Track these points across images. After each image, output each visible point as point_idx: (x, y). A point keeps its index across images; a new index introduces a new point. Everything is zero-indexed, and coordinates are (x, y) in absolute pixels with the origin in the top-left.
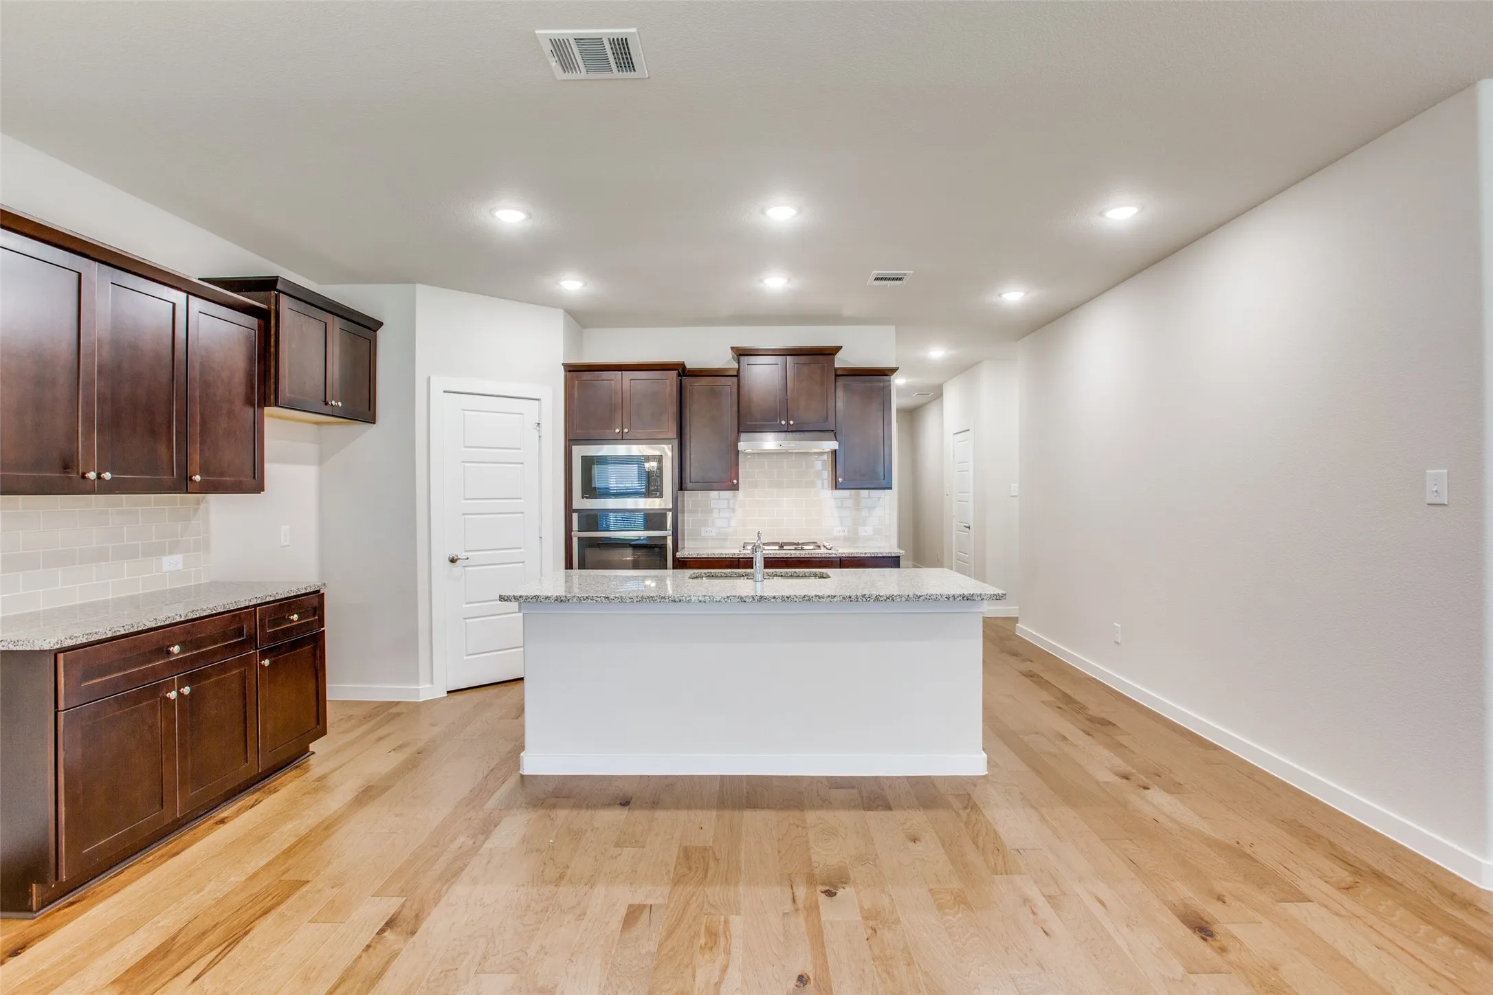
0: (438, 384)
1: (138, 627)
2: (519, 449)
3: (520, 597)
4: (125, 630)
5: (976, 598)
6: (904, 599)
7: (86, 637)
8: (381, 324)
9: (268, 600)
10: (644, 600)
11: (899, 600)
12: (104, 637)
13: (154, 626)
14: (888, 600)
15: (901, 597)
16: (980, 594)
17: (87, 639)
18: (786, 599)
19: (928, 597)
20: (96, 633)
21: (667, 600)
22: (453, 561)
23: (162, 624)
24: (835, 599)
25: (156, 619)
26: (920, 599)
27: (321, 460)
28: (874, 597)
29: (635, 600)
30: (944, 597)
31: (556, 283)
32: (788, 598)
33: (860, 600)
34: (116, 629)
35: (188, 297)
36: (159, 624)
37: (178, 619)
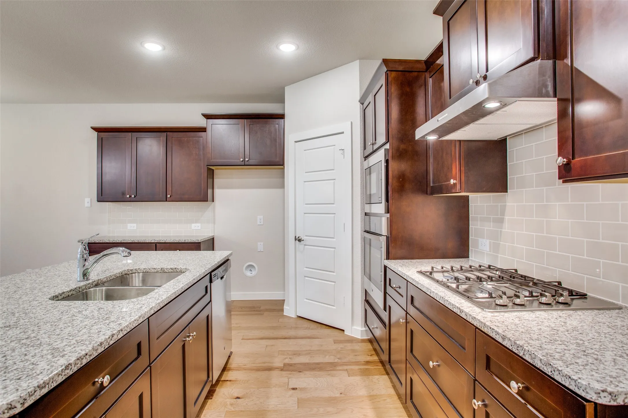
0: (292, 138)
22: (299, 240)
35: (167, 133)
36: (110, 242)
37: (118, 242)
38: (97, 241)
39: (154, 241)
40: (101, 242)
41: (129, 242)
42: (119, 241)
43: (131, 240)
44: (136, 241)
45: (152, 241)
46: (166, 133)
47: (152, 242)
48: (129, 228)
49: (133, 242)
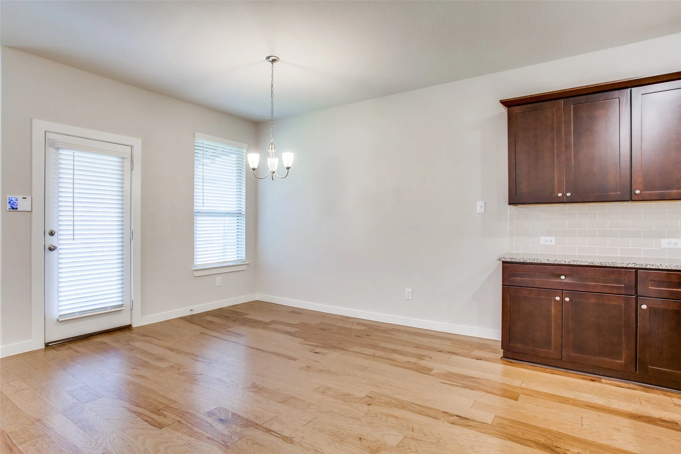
1: (537, 261)
4: (530, 261)
7: (510, 259)
9: (648, 267)
12: (519, 261)
13: (547, 263)
17: (511, 260)
20: (515, 259)
23: (552, 262)
34: (525, 259)
35: (631, 90)
36: (550, 263)
37: (563, 263)
38: (528, 260)
39: (633, 265)
41: (584, 264)
42: (565, 262)
43: (588, 261)
44: (596, 264)
45: (630, 266)
46: (629, 89)
47: (628, 266)
48: (542, 242)
49: (592, 265)
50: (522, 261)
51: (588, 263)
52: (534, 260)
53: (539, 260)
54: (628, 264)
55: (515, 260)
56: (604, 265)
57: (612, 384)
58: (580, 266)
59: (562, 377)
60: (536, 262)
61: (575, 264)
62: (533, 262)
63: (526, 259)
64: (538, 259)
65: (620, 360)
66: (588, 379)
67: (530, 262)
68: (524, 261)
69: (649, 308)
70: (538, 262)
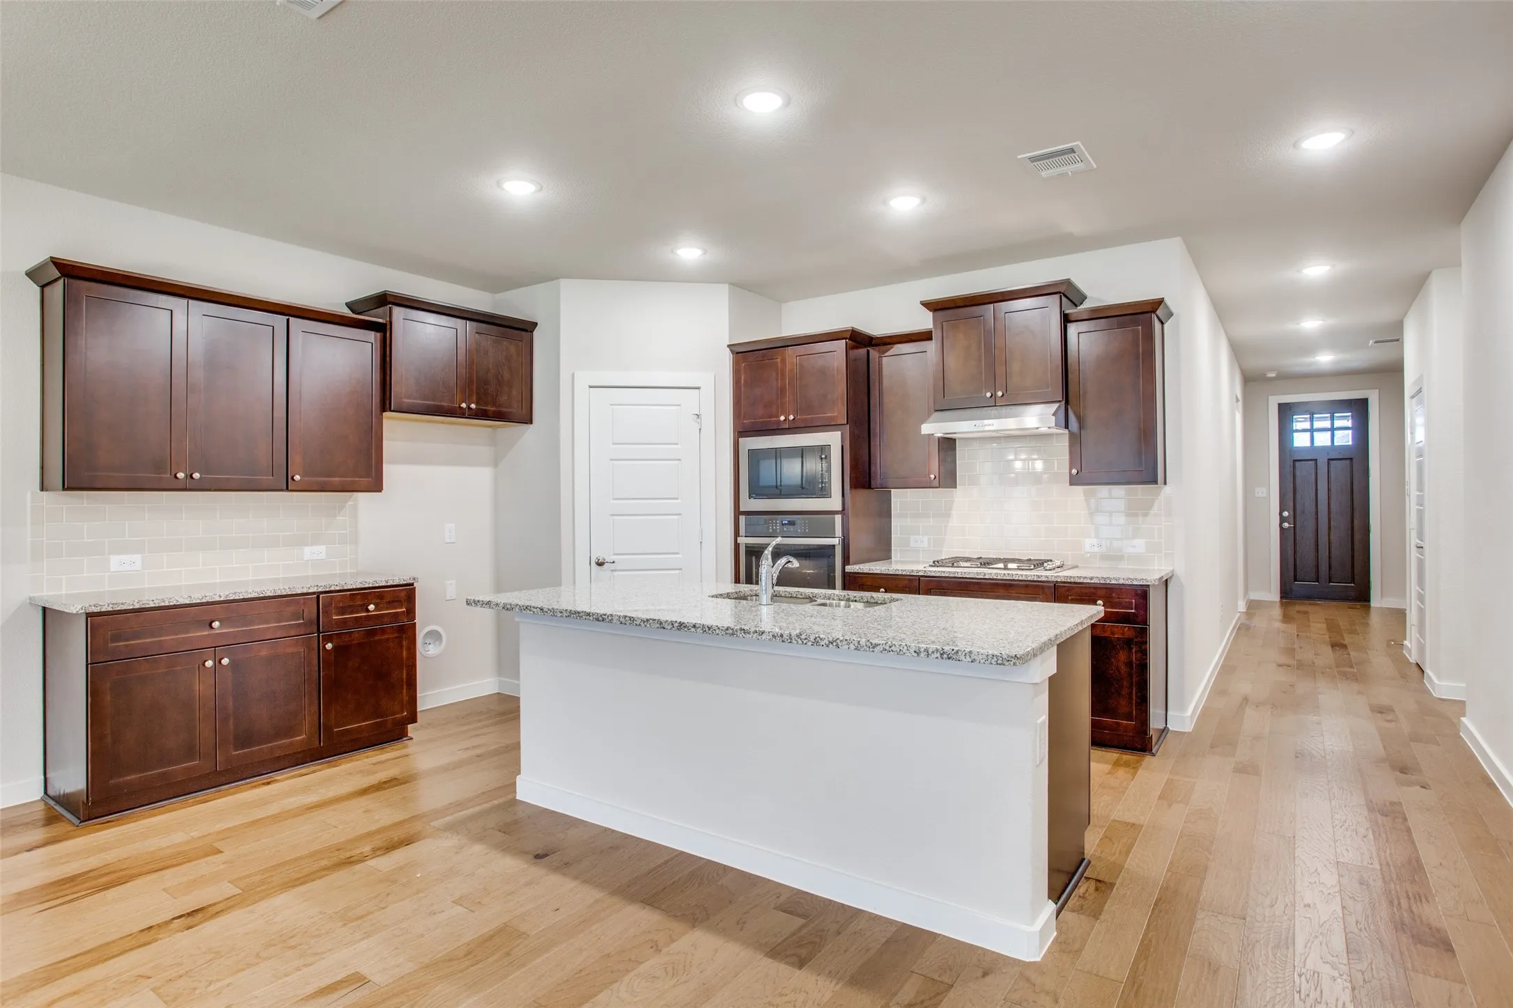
0: (584, 379)
2: (677, 444)
3: (478, 601)
5: (962, 658)
6: (852, 647)
7: (111, 606)
8: (536, 324)
9: (332, 588)
10: (572, 615)
11: (847, 647)
12: (131, 608)
13: (188, 602)
14: (831, 646)
15: (848, 644)
16: (970, 652)
17: (112, 608)
18: (707, 629)
19: (887, 648)
21: (591, 618)
22: (600, 564)
23: (198, 601)
24: (764, 637)
25: (190, 597)
26: (876, 650)
27: (496, 463)
28: (812, 639)
29: (565, 614)
30: (912, 651)
31: (672, 251)
32: (709, 629)
33: (794, 641)
35: (288, 319)
36: (194, 602)
37: (217, 599)
38: (151, 602)
39: (316, 588)
40: (163, 604)
41: (250, 596)
42: (220, 597)
46: (286, 317)
47: (310, 591)
48: (114, 567)
49: (262, 595)
50: (137, 606)
51: (256, 594)
52: (164, 601)
53: (173, 599)
54: (309, 588)
55: (122, 606)
56: (279, 593)
57: (293, 777)
58: (244, 600)
59: (219, 801)
60: (167, 604)
61: (236, 598)
62: (160, 605)
63: (146, 602)
64: (170, 599)
65: (300, 735)
66: (259, 785)
67: (154, 606)
68: (144, 606)
69: (334, 648)
70: (171, 604)
